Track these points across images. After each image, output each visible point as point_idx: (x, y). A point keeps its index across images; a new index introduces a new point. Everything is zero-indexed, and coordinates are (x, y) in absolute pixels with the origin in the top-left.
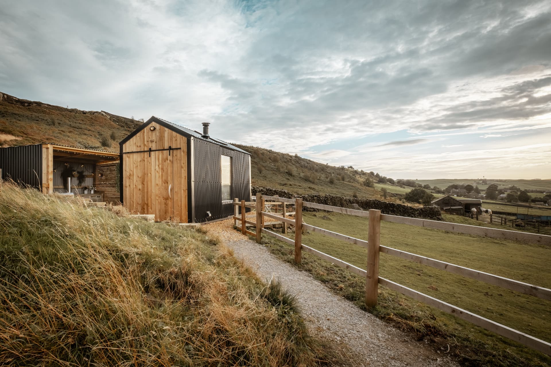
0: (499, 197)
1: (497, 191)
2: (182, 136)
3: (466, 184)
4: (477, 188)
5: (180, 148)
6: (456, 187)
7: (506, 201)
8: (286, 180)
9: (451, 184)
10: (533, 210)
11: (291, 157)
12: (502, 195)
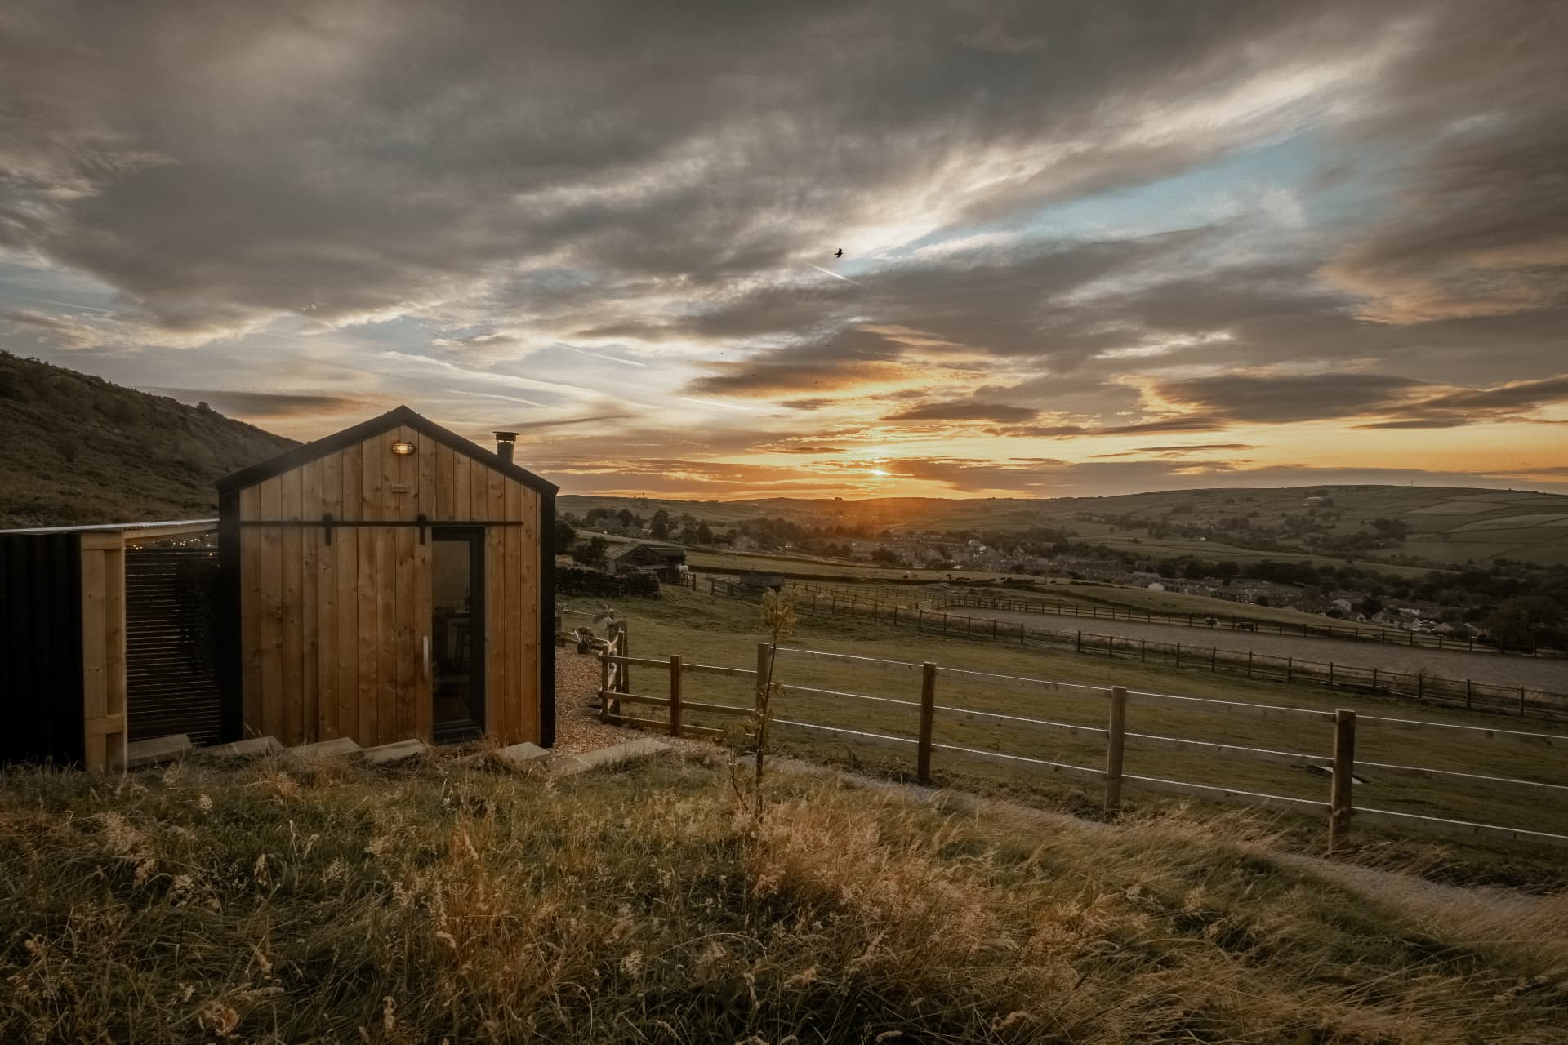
0: (670, 535)
1: (667, 522)
2: (523, 487)
3: (619, 509)
4: (638, 518)
5: (518, 524)
6: (603, 513)
7: (682, 541)
8: (184, 488)
9: (594, 507)
10: (720, 558)
11: (185, 409)
12: (675, 531)
